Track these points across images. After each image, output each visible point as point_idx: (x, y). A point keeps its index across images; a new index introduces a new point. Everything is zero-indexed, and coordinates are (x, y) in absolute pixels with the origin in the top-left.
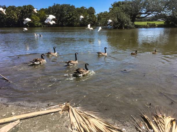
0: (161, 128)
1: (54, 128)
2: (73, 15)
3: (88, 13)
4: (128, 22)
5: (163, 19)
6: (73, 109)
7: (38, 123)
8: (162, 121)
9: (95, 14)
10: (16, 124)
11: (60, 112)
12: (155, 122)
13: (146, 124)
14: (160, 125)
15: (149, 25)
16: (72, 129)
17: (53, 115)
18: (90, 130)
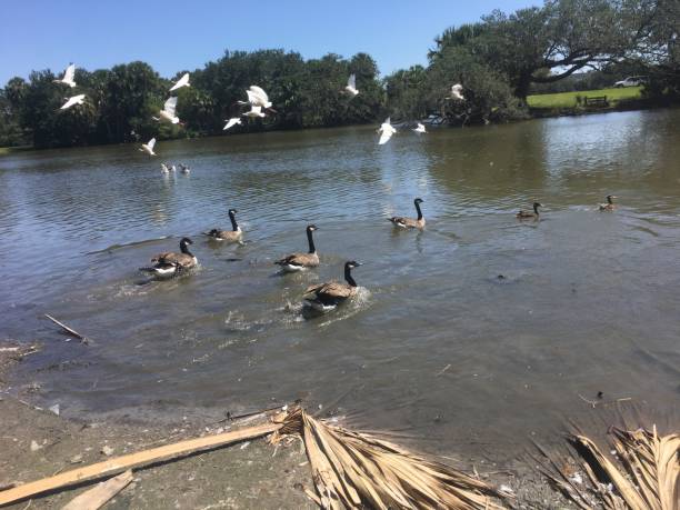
0: (643, 477)
1: (255, 492)
2: (296, 87)
4: (502, 98)
5: (634, 80)
7: (198, 479)
8: (645, 453)
9: (376, 78)
10: (121, 486)
11: (272, 439)
12: (621, 457)
13: (587, 465)
14: (640, 465)
15: (583, 102)
17: (248, 448)
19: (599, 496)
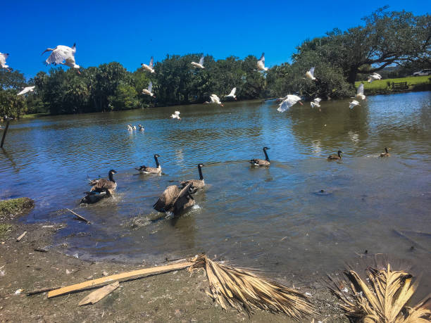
0: (379, 290)
1: (180, 292)
2: (209, 77)
3: (244, 70)
4: (338, 83)
5: (425, 71)
6: (214, 264)
7: (152, 287)
8: (383, 278)
10: (113, 288)
11: (190, 270)
12: (371, 281)
13: (352, 284)
14: (379, 284)
16: (212, 293)
17: (177, 274)
18: (244, 294)
19: (355, 298)
